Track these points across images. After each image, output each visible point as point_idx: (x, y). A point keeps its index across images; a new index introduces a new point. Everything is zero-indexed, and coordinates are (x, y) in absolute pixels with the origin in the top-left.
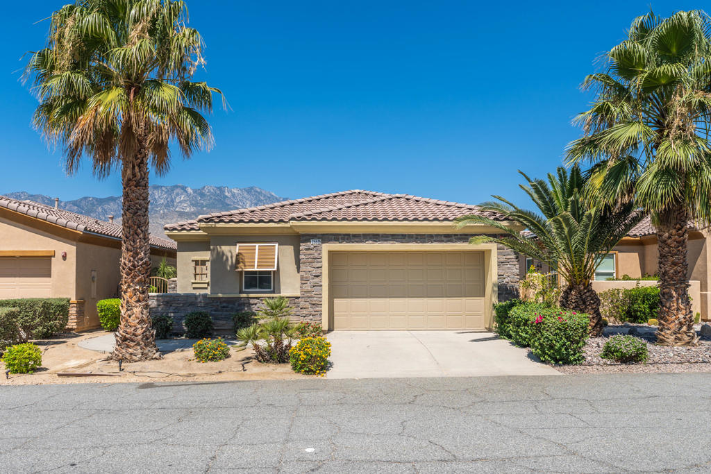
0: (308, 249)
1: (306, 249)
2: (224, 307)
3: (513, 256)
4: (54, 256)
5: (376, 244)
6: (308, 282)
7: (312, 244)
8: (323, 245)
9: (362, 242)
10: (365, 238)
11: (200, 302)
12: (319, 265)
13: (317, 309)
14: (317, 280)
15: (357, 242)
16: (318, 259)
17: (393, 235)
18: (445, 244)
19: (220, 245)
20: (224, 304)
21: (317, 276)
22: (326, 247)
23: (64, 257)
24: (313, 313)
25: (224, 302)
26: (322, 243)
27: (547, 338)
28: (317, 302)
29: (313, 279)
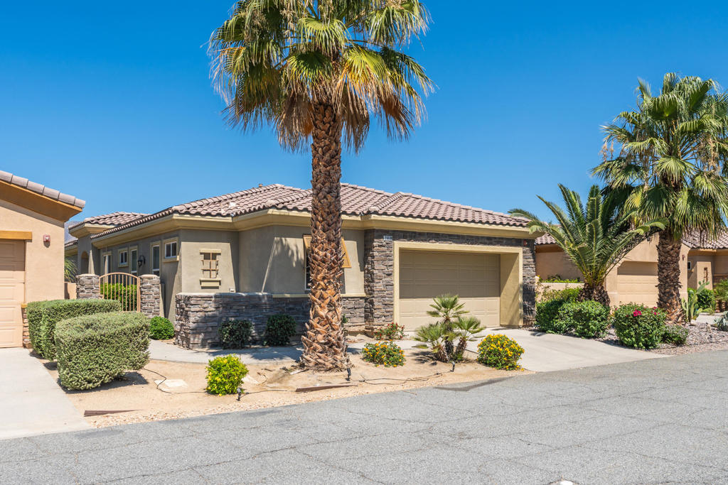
0: (382, 246)
1: (379, 246)
2: (290, 309)
3: (532, 260)
4: (31, 241)
5: (438, 244)
6: (381, 281)
7: (385, 240)
8: (395, 242)
9: (425, 241)
10: (428, 237)
11: (265, 304)
12: (390, 263)
13: (388, 309)
14: (388, 279)
15: (423, 241)
16: (389, 257)
17: (450, 235)
18: (488, 246)
19: (285, 237)
20: (291, 306)
21: (389, 275)
22: (398, 245)
23: (47, 243)
24: (386, 314)
25: (291, 303)
26: (394, 240)
27: (645, 328)
28: (389, 303)
29: (385, 277)
